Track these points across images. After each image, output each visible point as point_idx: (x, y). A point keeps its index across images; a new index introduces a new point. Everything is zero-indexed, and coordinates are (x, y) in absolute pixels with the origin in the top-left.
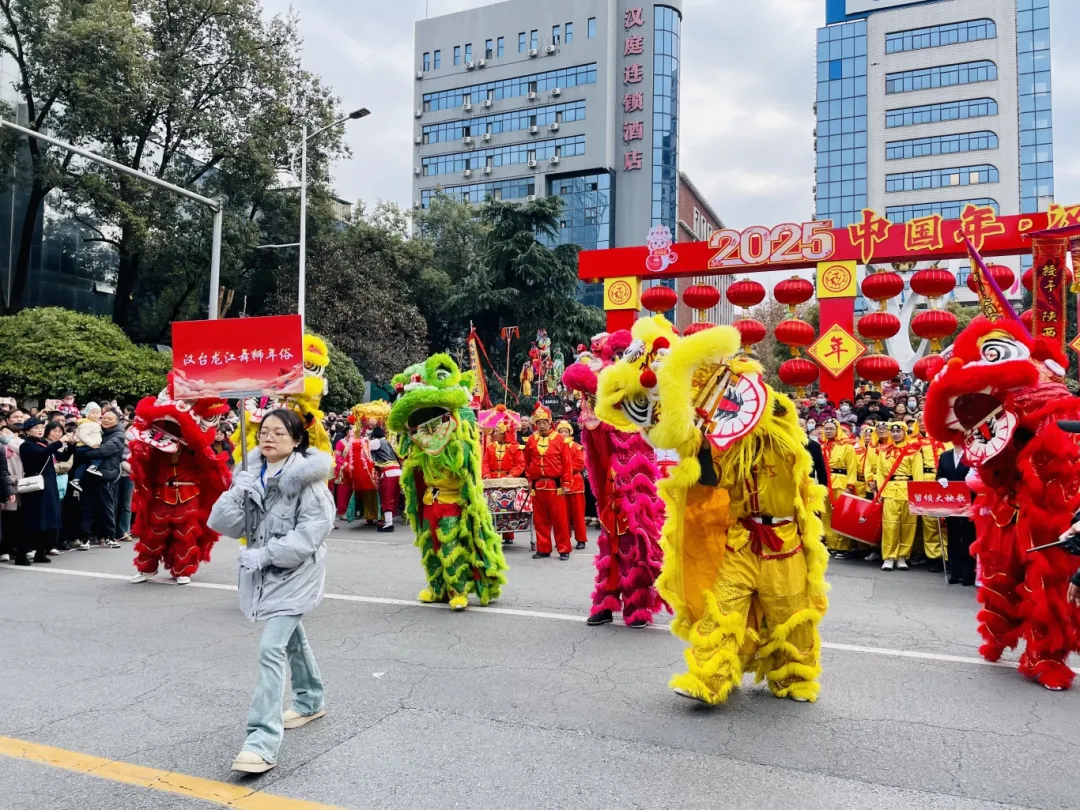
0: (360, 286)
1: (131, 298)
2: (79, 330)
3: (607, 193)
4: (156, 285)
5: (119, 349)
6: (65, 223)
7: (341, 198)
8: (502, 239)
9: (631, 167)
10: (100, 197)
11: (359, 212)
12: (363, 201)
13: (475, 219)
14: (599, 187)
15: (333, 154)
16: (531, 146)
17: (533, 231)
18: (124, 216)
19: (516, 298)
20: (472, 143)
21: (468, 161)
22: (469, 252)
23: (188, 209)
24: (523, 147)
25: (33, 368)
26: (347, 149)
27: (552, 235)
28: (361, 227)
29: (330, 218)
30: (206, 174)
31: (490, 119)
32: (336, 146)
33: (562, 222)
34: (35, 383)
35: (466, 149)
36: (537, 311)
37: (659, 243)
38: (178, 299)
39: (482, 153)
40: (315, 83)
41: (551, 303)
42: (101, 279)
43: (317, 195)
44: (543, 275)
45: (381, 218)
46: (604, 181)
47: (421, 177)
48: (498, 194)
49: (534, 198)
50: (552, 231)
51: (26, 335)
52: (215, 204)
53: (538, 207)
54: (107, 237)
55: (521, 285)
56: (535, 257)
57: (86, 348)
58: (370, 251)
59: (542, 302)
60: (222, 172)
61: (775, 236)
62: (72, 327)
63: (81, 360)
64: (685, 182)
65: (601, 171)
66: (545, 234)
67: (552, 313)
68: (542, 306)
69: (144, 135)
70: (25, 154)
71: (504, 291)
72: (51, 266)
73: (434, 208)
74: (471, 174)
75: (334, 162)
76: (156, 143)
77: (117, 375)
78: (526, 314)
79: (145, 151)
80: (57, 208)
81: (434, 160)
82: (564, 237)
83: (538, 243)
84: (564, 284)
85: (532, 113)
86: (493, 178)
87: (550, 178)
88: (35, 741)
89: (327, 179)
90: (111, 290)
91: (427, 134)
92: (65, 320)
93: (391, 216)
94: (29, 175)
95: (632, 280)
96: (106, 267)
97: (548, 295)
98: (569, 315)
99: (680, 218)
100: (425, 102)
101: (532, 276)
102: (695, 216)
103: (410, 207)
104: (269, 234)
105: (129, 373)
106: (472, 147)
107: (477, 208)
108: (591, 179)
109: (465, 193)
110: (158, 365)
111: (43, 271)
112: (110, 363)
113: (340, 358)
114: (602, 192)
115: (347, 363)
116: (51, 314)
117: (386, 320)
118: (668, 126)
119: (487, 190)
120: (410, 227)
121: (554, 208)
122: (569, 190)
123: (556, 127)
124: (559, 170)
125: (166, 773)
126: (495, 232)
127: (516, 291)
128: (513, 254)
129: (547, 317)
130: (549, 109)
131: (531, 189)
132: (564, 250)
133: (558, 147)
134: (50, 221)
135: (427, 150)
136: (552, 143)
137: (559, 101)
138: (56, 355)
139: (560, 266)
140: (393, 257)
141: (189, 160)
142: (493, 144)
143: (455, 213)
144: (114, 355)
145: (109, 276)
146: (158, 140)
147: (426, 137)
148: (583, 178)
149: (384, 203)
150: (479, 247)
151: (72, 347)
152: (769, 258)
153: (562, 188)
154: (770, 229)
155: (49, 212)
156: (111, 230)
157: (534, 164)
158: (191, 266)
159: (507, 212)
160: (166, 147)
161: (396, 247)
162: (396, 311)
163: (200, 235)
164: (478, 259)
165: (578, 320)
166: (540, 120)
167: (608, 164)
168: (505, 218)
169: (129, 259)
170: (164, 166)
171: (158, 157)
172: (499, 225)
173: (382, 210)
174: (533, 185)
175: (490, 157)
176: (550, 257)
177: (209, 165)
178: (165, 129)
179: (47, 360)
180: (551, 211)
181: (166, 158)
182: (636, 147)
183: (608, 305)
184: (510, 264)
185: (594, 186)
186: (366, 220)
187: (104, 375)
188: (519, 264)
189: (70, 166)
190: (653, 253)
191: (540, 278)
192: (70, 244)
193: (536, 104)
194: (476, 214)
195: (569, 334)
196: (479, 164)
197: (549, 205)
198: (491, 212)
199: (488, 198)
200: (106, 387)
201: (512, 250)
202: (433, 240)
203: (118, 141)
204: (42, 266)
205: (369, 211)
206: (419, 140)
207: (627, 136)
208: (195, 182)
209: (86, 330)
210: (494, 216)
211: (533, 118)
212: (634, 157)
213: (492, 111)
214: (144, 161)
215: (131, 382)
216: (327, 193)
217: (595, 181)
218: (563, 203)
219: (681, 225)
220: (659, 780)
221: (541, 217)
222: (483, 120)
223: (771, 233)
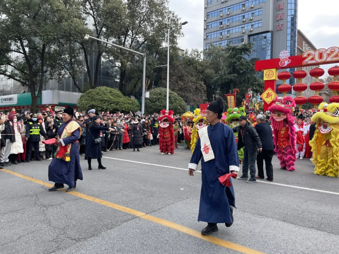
0: (186, 76)
1: (124, 83)
2: (110, 92)
3: (270, 39)
4: (130, 79)
5: (120, 97)
6: (107, 62)
7: (181, 49)
8: (231, 58)
9: (279, 30)
10: (115, 54)
11: (186, 53)
12: (188, 49)
13: (223, 52)
14: (267, 37)
15: (178, 36)
16: (243, 26)
17: (242, 54)
18: (121, 60)
19: (236, 77)
20: (223, 27)
21: (221, 33)
22: (221, 63)
23: (138, 56)
24: (240, 26)
25: (99, 103)
26: (182, 34)
27: (249, 55)
28: (187, 58)
29: (178, 56)
30: (143, 45)
31: (229, 18)
32: (179, 33)
33: (253, 50)
34: (100, 107)
35: (221, 29)
36: (244, 81)
37: (284, 57)
38: (136, 82)
39: (226, 30)
40: (173, 14)
41: (248, 78)
42: (116, 78)
43: (174, 49)
44: (246, 69)
45: (193, 54)
46: (269, 35)
47: (206, 40)
48: (231, 43)
49: (243, 43)
50: (249, 54)
51: (97, 94)
52: (144, 55)
53: (244, 46)
54: (117, 66)
55: (238, 73)
56: (243, 63)
57: (112, 97)
58: (189, 65)
59: (245, 78)
60: (147, 44)
61: (328, 52)
62: (108, 92)
63: (111, 101)
64: (300, 33)
65: (268, 32)
66: (247, 55)
67: (249, 81)
68: (245, 79)
69: (126, 35)
70: (96, 44)
71: (232, 75)
72: (103, 75)
73: (210, 50)
74: (222, 37)
75: (179, 38)
76: (129, 37)
77: (120, 105)
78: (240, 82)
79: (126, 40)
80: (104, 58)
81: (210, 34)
82: (254, 55)
83: (244, 58)
84: (253, 71)
85: (243, 15)
86: (229, 38)
87: (249, 36)
88: (96, 198)
89: (177, 44)
90: (118, 81)
91: (208, 26)
92: (106, 90)
93: (196, 53)
94: (97, 50)
95: (274, 70)
96: (117, 74)
97: (247, 75)
98: (255, 82)
99: (298, 46)
100: (207, 15)
101: (242, 70)
102: (304, 44)
103: (202, 50)
104: (160, 62)
105: (123, 104)
106: (222, 28)
107: (224, 48)
108: (264, 35)
109: (220, 44)
110: (130, 102)
111: (101, 76)
112: (118, 102)
113: (179, 99)
114: (268, 39)
115: (181, 100)
116: (103, 88)
117: (193, 86)
118: (293, 13)
119: (227, 42)
120: (202, 57)
121: (250, 46)
122: (256, 39)
123: (252, 18)
124: (252, 33)
125: (126, 208)
126: (229, 56)
127: (236, 75)
128: (235, 63)
129: (247, 83)
130: (249, 13)
131: (242, 40)
132: (253, 60)
133: (252, 25)
134: (103, 62)
135: (208, 31)
136: (250, 24)
137: (253, 9)
138: (105, 100)
139: (252, 66)
140: (196, 66)
141: (138, 41)
142: (230, 27)
143: (216, 51)
144: (119, 99)
145: (118, 77)
146: (130, 36)
147: (208, 27)
148: (261, 35)
149: (194, 49)
150: (224, 61)
151: (108, 97)
152: (326, 60)
153: (253, 39)
154: (327, 49)
155: (103, 59)
156: (118, 64)
157: (244, 32)
158: (139, 73)
159: (234, 49)
160: (132, 38)
161: (197, 63)
162: (196, 84)
163: (141, 63)
164: (224, 65)
165: (258, 84)
166: (246, 17)
167: (270, 29)
168: (233, 51)
169: (123, 72)
170: (131, 44)
171: (130, 42)
172: (231, 54)
173: (193, 52)
174: (243, 39)
175: (229, 31)
176: (248, 63)
177: (143, 43)
178: (131, 33)
179: (102, 101)
180: (249, 47)
181: (132, 42)
182: (281, 23)
183: (265, 79)
184: (234, 66)
185: (265, 37)
186: (188, 55)
187: (117, 105)
188: (238, 66)
189: (107, 46)
190: (282, 60)
191: (244, 70)
192: (108, 68)
193: (245, 11)
194: (223, 50)
195: (255, 88)
196: (225, 33)
197: (248, 45)
198: (228, 49)
199: (227, 45)
200: (117, 108)
201: (235, 62)
202: (209, 60)
203: (119, 38)
204: (101, 75)
205: (189, 52)
206: (205, 28)
207: (278, 19)
208: (140, 48)
209: (112, 92)
210: (229, 50)
211: (244, 16)
212: (280, 26)
213: (229, 16)
214: (126, 43)
215: (123, 107)
216: (177, 48)
217: (265, 36)
218: (253, 44)
219: (298, 48)
220: (259, 225)
221: (245, 49)
222: (227, 19)
223: (327, 51)
